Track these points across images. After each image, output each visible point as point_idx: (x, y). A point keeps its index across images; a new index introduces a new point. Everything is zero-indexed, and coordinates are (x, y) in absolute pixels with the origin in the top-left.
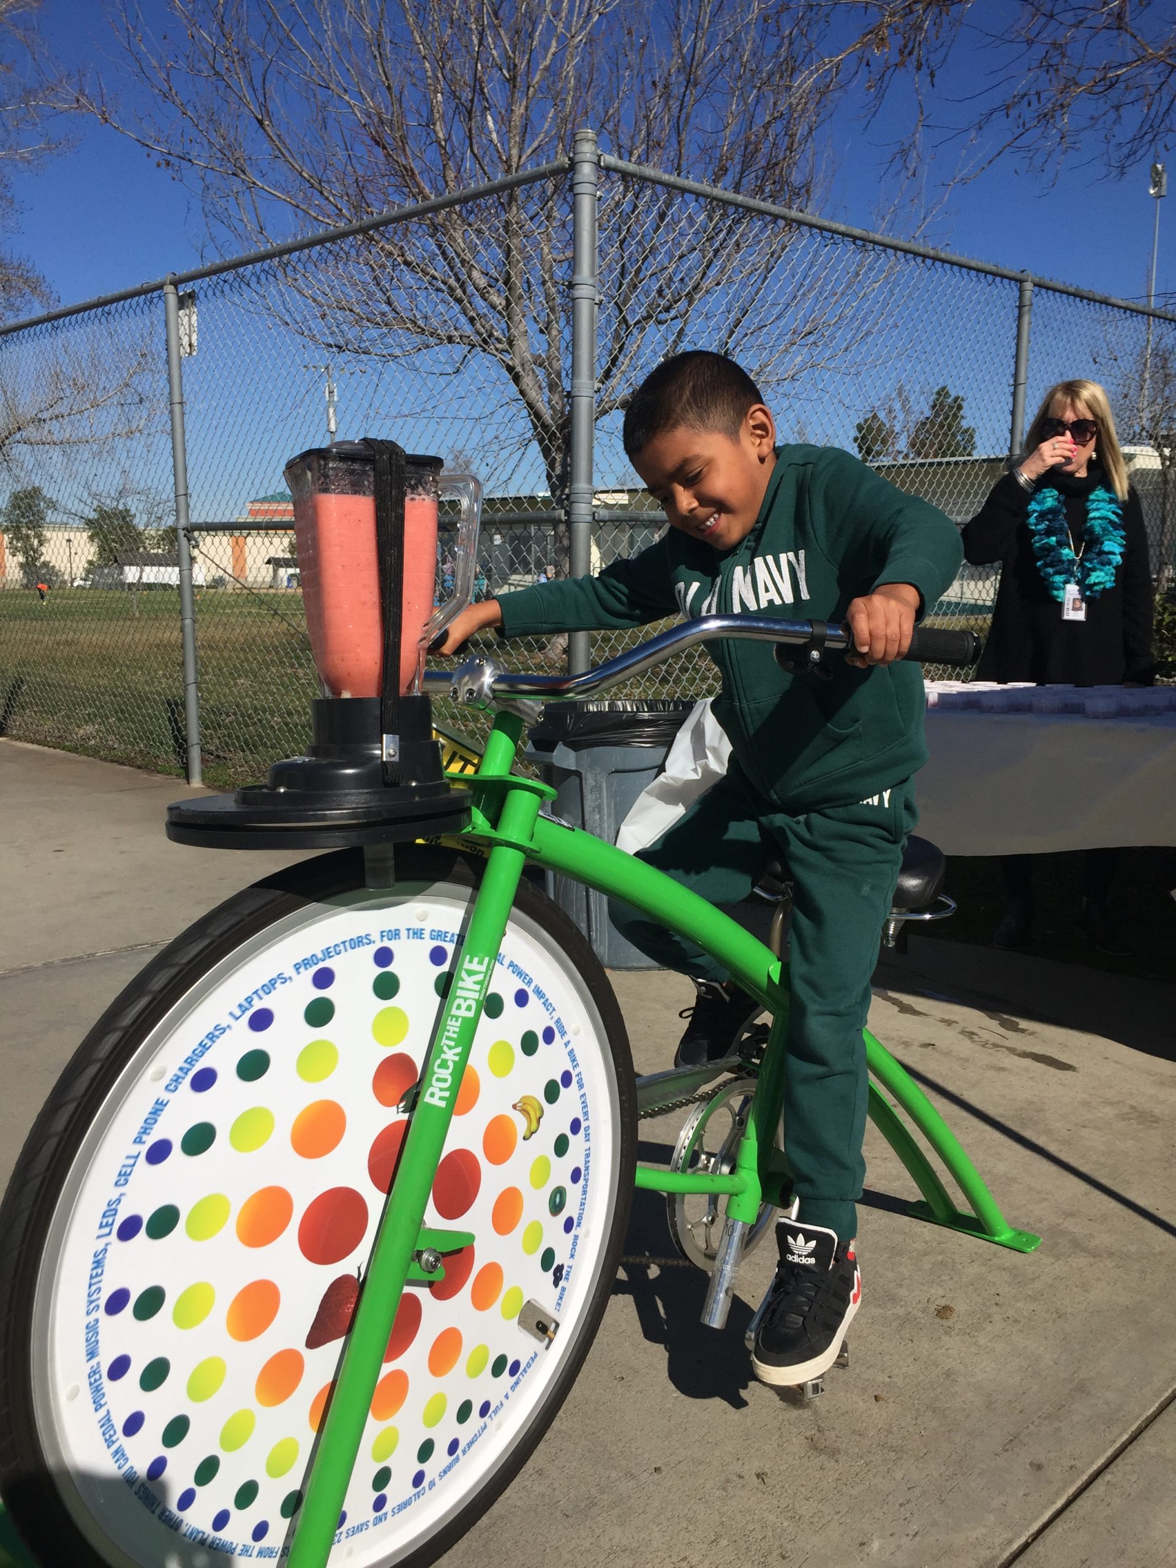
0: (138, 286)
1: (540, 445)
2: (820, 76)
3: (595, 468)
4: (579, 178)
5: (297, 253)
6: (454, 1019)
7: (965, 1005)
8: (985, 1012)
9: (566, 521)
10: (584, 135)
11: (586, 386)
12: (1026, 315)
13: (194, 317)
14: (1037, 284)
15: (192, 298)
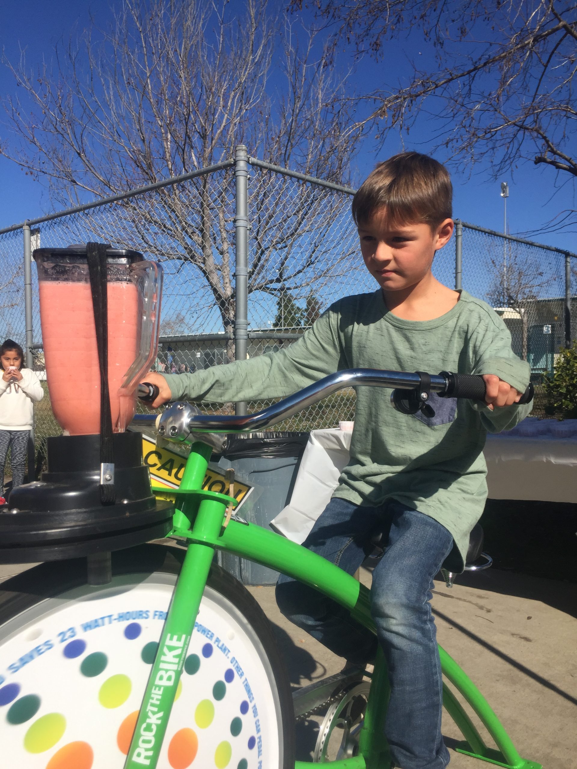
0: (10, 227)
1: (220, 308)
2: (354, 131)
3: (248, 311)
4: (238, 168)
5: (93, 209)
6: (157, 688)
7: (465, 600)
8: (476, 605)
9: (234, 339)
10: (240, 148)
11: (243, 270)
12: (460, 239)
13: (39, 241)
14: (464, 226)
15: (38, 231)
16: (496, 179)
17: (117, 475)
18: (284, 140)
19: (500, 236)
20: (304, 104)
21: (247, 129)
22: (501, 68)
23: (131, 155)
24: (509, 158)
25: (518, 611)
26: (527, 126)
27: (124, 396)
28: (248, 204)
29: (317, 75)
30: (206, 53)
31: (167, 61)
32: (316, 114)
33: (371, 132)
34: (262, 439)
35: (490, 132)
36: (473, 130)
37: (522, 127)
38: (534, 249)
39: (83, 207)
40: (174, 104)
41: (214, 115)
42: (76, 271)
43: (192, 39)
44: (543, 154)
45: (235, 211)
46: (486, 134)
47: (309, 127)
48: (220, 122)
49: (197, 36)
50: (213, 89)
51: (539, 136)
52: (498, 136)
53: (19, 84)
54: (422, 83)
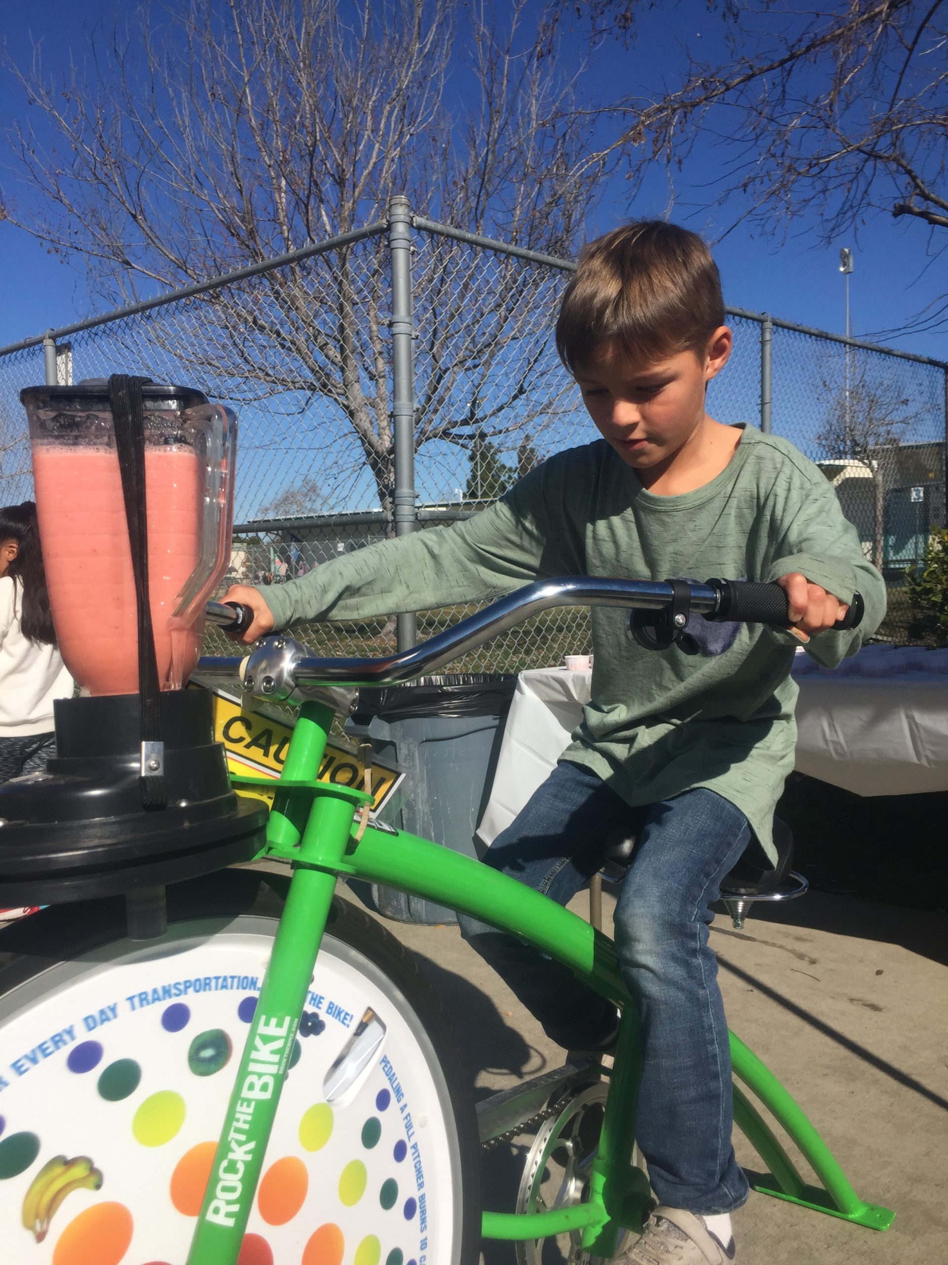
0: (22, 341)
1: (374, 470)
2: (590, 167)
3: (416, 475)
4: (394, 235)
5: (157, 308)
6: (245, 1104)
7: (774, 945)
8: (793, 952)
9: (392, 521)
10: (398, 201)
11: (406, 407)
12: (768, 348)
13: (70, 365)
14: (775, 324)
15: (68, 347)
16: (829, 243)
17: (169, 761)
18: (474, 185)
19: (836, 340)
20: (506, 123)
21: (413, 168)
22: (836, 54)
23: (220, 217)
24: (852, 207)
25: (861, 961)
26: (881, 153)
27: (180, 629)
28: (412, 295)
29: (528, 72)
30: (342, 40)
31: (277, 56)
32: (528, 139)
33: (618, 169)
34: (440, 687)
35: (817, 164)
36: (787, 163)
37: (872, 155)
38: (891, 361)
39: (140, 306)
40: (291, 129)
41: (356, 144)
42: (92, 424)
43: (318, 17)
44: (907, 200)
45: (391, 307)
46: (811, 167)
47: (515, 161)
48: (368, 157)
49: (326, 11)
50: (355, 102)
51: (901, 169)
52: (831, 171)
53: (31, 102)
54: (703, 83)
